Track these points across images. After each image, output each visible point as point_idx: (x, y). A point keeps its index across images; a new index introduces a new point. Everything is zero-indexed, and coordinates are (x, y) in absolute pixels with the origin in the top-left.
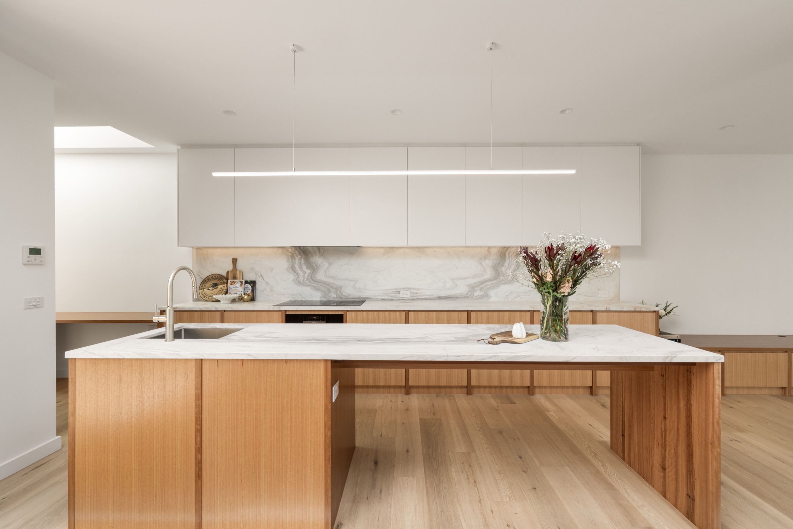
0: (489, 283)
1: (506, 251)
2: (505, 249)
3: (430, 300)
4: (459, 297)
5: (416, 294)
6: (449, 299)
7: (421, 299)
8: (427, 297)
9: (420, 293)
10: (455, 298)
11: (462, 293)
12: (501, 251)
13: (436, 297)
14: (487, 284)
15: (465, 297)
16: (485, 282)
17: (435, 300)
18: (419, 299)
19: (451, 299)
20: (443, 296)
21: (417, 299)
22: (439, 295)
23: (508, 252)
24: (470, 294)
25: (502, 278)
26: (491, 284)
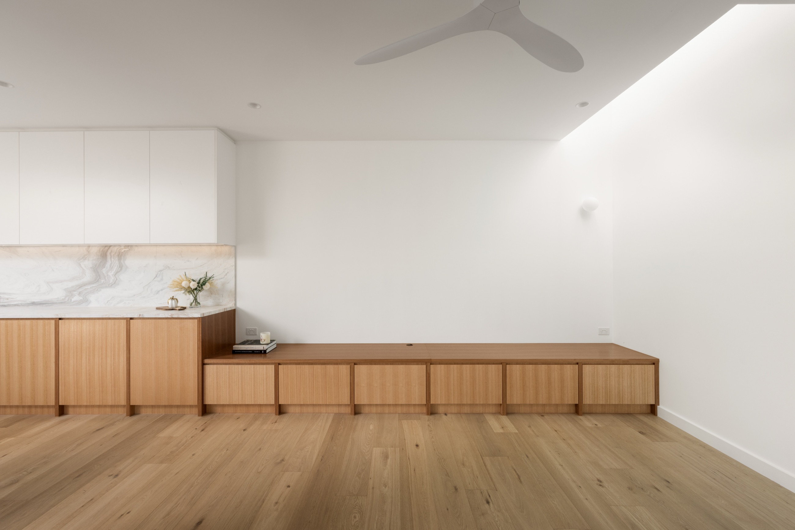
0: (89, 287)
1: (107, 250)
2: (107, 248)
3: (23, 306)
4: (56, 303)
5: (8, 299)
6: (44, 305)
7: (13, 305)
8: (20, 302)
9: (12, 299)
10: (51, 303)
11: (58, 298)
12: (101, 250)
13: (29, 303)
14: (86, 287)
15: (61, 303)
16: (85, 285)
17: (28, 306)
18: (10, 305)
19: (47, 305)
20: (37, 302)
21: (9, 305)
22: (33, 301)
23: (109, 251)
24: (67, 299)
25: (102, 281)
26: (91, 288)
